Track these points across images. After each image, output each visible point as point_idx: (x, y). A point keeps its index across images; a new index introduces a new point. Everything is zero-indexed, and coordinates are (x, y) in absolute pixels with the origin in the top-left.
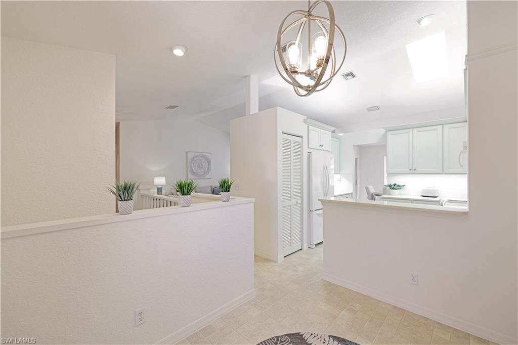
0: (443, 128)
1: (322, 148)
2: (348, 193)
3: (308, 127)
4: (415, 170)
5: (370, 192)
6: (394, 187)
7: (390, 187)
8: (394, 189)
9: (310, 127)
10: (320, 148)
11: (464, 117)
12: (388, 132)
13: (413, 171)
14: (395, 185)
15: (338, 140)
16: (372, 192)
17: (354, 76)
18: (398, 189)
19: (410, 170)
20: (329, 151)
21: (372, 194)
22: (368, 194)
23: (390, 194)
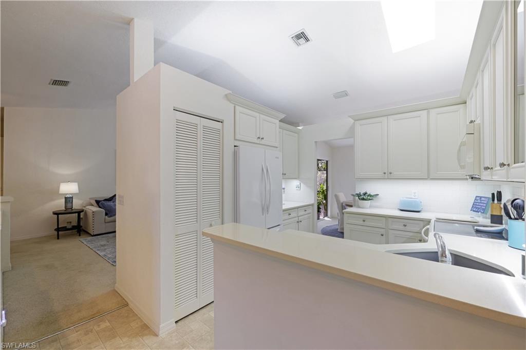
0: (428, 113)
1: (263, 142)
2: (308, 203)
3: (235, 107)
4: (390, 173)
5: (339, 201)
6: (365, 197)
7: (359, 197)
8: (363, 199)
9: (237, 107)
10: (258, 141)
11: (459, 96)
12: (356, 122)
13: (388, 176)
14: (365, 194)
15: (296, 135)
16: (342, 201)
17: (307, 40)
18: (370, 199)
19: (385, 173)
20: (277, 147)
21: (342, 204)
22: (338, 204)
23: (359, 207)
